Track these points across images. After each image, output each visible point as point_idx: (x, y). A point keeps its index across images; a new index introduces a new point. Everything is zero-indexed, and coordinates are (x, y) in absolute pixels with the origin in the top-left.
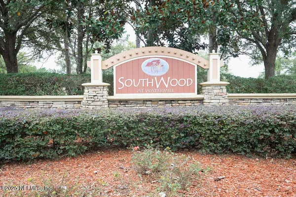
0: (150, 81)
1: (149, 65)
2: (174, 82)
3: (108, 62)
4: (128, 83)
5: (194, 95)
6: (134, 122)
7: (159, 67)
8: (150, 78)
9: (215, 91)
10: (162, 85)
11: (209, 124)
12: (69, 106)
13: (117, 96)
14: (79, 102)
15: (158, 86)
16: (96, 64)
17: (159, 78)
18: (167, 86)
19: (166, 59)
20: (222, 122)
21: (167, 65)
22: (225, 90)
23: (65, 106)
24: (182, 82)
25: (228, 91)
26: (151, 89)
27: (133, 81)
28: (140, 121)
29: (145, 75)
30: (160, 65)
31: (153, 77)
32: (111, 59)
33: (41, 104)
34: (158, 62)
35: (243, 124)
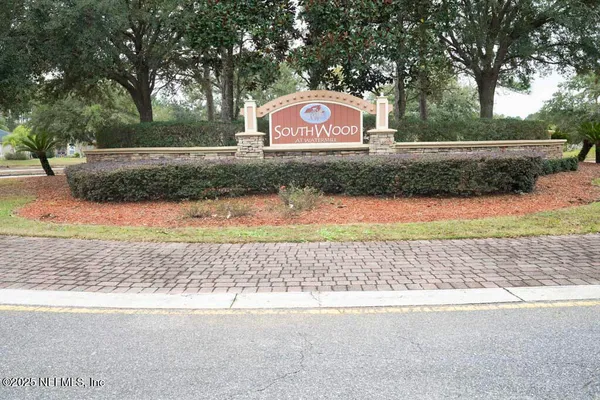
0: (309, 129)
1: (308, 111)
2: (336, 131)
3: (263, 109)
4: (286, 132)
5: (360, 145)
6: (283, 168)
7: (320, 113)
8: (310, 126)
9: (383, 140)
10: (323, 135)
11: (347, 170)
12: (222, 158)
13: (273, 147)
14: (233, 154)
15: (318, 135)
16: (250, 111)
17: (319, 126)
18: (328, 135)
19: (328, 105)
20: (358, 169)
21: (328, 111)
22: (392, 139)
23: (217, 158)
24: (346, 130)
25: (397, 139)
26: (311, 138)
27: (290, 130)
28: (289, 168)
29: (304, 123)
30: (321, 111)
31: (313, 125)
32: (266, 106)
33: (192, 156)
34: (319, 108)
35: (373, 169)
